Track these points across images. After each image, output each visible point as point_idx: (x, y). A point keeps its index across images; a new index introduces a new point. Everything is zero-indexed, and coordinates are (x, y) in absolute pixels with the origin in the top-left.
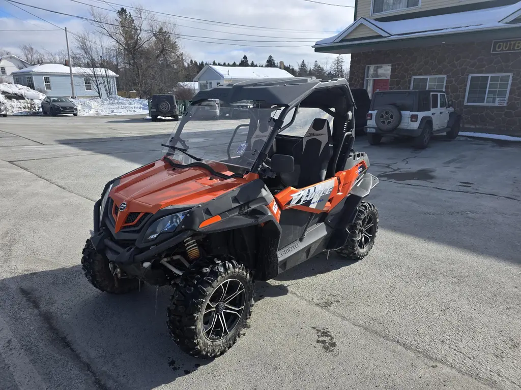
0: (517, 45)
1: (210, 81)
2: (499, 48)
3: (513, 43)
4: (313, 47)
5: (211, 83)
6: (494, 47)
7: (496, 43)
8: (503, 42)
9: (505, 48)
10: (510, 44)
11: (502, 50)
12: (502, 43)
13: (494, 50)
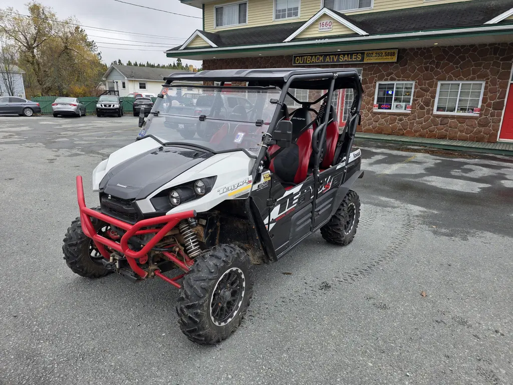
0: (308, 59)
1: (117, 81)
2: (297, 61)
3: (305, 57)
4: (164, 52)
5: (117, 82)
6: (295, 60)
7: (295, 57)
8: (299, 56)
9: (301, 61)
10: (304, 58)
11: (299, 63)
12: (298, 58)
13: (295, 63)
